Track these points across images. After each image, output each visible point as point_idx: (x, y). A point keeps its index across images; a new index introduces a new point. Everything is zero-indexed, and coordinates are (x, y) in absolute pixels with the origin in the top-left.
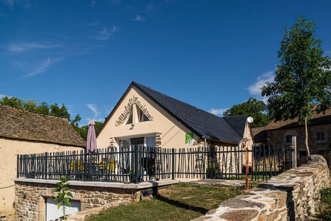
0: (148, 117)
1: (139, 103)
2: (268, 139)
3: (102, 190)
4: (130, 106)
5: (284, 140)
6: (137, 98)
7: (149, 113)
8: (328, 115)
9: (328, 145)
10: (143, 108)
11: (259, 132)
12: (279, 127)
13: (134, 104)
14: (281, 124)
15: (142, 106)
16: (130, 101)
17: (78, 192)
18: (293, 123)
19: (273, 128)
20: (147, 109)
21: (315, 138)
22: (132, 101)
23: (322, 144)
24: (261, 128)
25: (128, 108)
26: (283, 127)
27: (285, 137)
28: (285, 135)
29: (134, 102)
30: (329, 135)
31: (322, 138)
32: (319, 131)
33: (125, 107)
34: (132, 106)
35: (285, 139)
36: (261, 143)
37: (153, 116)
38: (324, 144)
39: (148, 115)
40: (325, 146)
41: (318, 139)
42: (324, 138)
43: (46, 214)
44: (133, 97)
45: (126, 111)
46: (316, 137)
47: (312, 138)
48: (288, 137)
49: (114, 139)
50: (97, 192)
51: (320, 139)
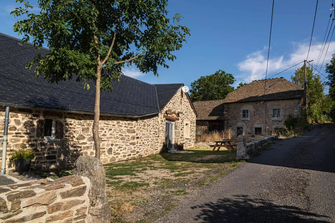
2: (225, 113)
5: (241, 115)
8: (285, 91)
9: (283, 122)
11: (219, 104)
12: (236, 100)
14: (239, 98)
18: (251, 97)
19: (230, 102)
21: (271, 115)
23: (277, 121)
24: (221, 100)
26: (240, 100)
27: (242, 111)
28: (242, 109)
30: (285, 112)
31: (278, 115)
32: (275, 107)
35: (241, 113)
36: (218, 117)
38: (280, 122)
40: (280, 123)
41: (274, 116)
42: (279, 115)
46: (272, 113)
47: (268, 114)
48: (244, 112)
51: (276, 116)
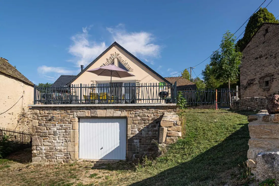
0: (129, 69)
1: (120, 58)
3: (149, 108)
4: (111, 59)
6: (119, 54)
7: (129, 66)
10: (124, 62)
13: (116, 58)
15: (123, 61)
16: (112, 56)
17: (125, 111)
20: (128, 63)
22: (114, 56)
25: (109, 61)
29: (115, 57)
33: (107, 59)
34: (114, 59)
37: (134, 69)
39: (129, 67)
43: (79, 131)
44: (115, 53)
45: (107, 62)
49: (95, 82)
50: (144, 110)
